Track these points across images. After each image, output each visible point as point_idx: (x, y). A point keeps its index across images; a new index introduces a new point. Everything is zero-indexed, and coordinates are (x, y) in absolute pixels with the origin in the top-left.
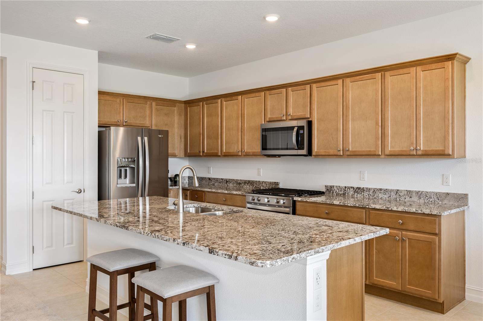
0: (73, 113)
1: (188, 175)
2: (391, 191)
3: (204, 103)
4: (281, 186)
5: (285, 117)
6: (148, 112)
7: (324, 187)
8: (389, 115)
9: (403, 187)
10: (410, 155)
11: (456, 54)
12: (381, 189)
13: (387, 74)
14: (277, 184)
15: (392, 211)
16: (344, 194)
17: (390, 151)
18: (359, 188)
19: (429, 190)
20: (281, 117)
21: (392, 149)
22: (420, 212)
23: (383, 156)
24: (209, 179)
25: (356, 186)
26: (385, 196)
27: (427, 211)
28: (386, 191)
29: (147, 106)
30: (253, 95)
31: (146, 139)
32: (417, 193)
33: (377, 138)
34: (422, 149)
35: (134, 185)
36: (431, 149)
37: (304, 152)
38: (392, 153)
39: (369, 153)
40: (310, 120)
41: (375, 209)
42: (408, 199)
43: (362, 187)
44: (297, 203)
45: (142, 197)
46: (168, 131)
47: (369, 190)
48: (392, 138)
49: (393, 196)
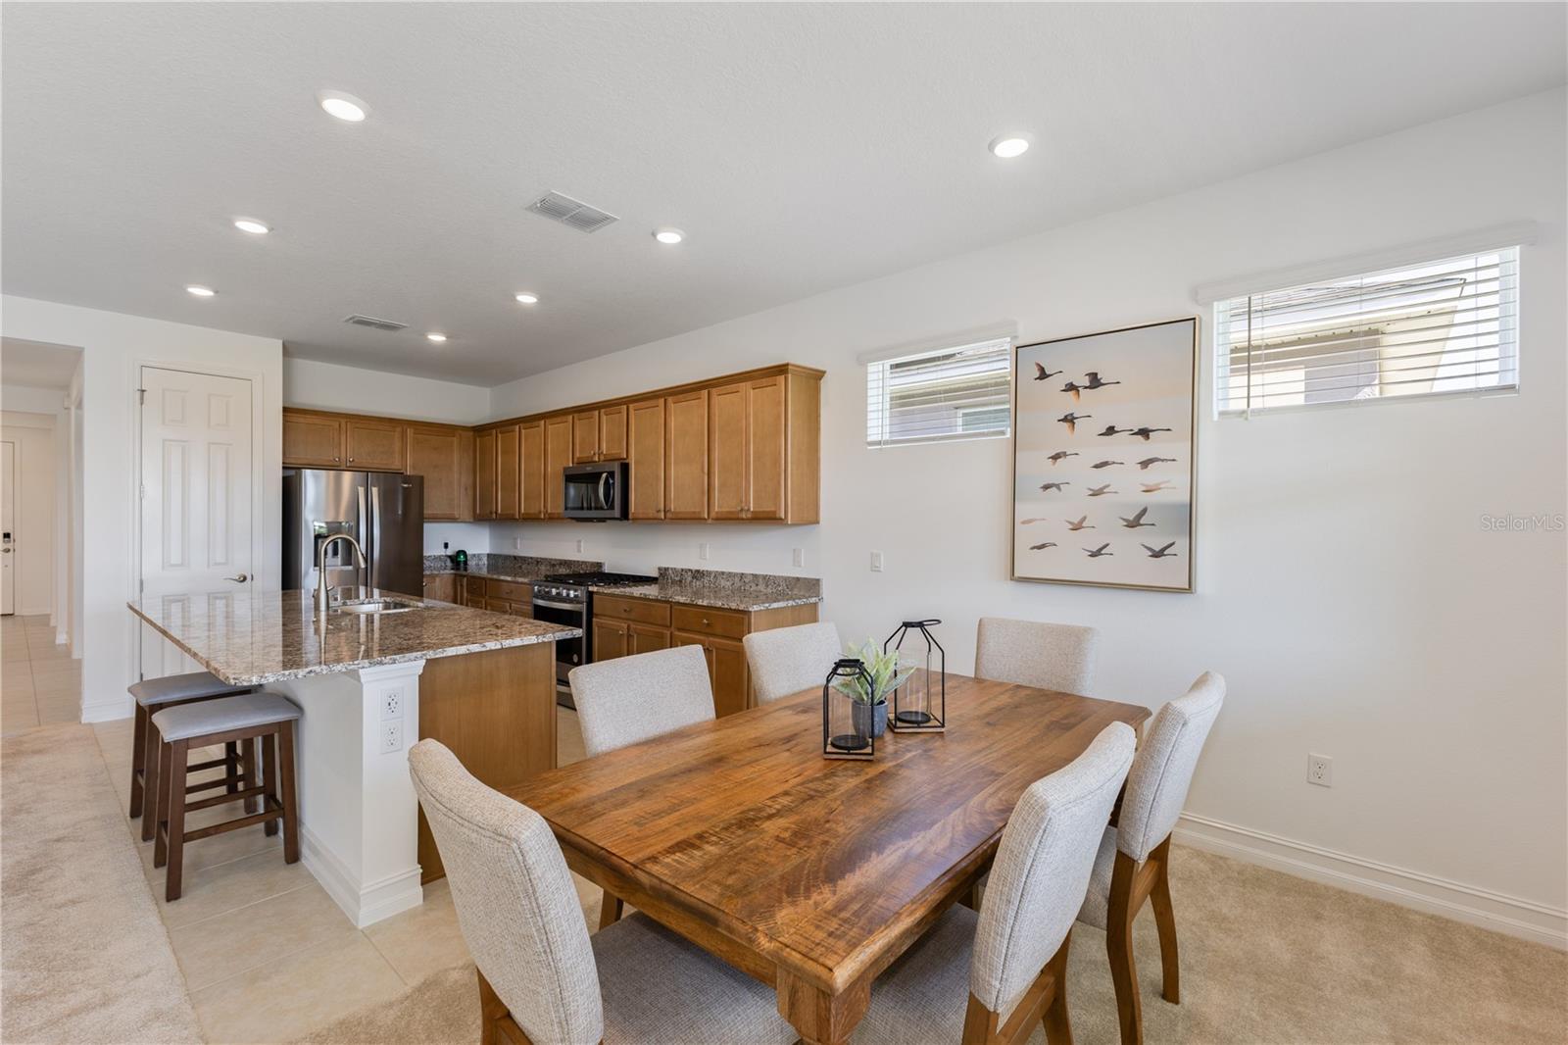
0: (230, 445)
1: (488, 552)
2: (735, 575)
3: (498, 430)
4: (606, 570)
5: (597, 456)
6: (397, 446)
7: (657, 570)
8: (716, 454)
9: (749, 569)
10: (738, 519)
11: (787, 365)
12: (723, 573)
13: (714, 391)
14: (600, 565)
15: (697, 606)
16: (681, 581)
17: (717, 513)
18: (698, 571)
19: (777, 574)
20: (592, 457)
21: (720, 510)
22: (726, 606)
23: (710, 521)
24: (515, 557)
25: (694, 567)
26: (728, 583)
27: (733, 606)
28: (730, 575)
29: (397, 435)
30: (559, 419)
31: (375, 490)
32: (764, 577)
33: (703, 493)
34: (752, 509)
35: (350, 568)
36: (761, 510)
37: (617, 513)
38: (719, 516)
39: (693, 516)
40: (627, 461)
41: (679, 603)
42: (754, 588)
43: (701, 569)
44: (595, 596)
45: (367, 586)
46: (422, 478)
47: (709, 573)
48: (720, 491)
49: (738, 584)
